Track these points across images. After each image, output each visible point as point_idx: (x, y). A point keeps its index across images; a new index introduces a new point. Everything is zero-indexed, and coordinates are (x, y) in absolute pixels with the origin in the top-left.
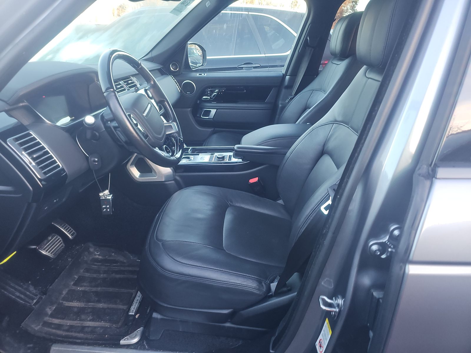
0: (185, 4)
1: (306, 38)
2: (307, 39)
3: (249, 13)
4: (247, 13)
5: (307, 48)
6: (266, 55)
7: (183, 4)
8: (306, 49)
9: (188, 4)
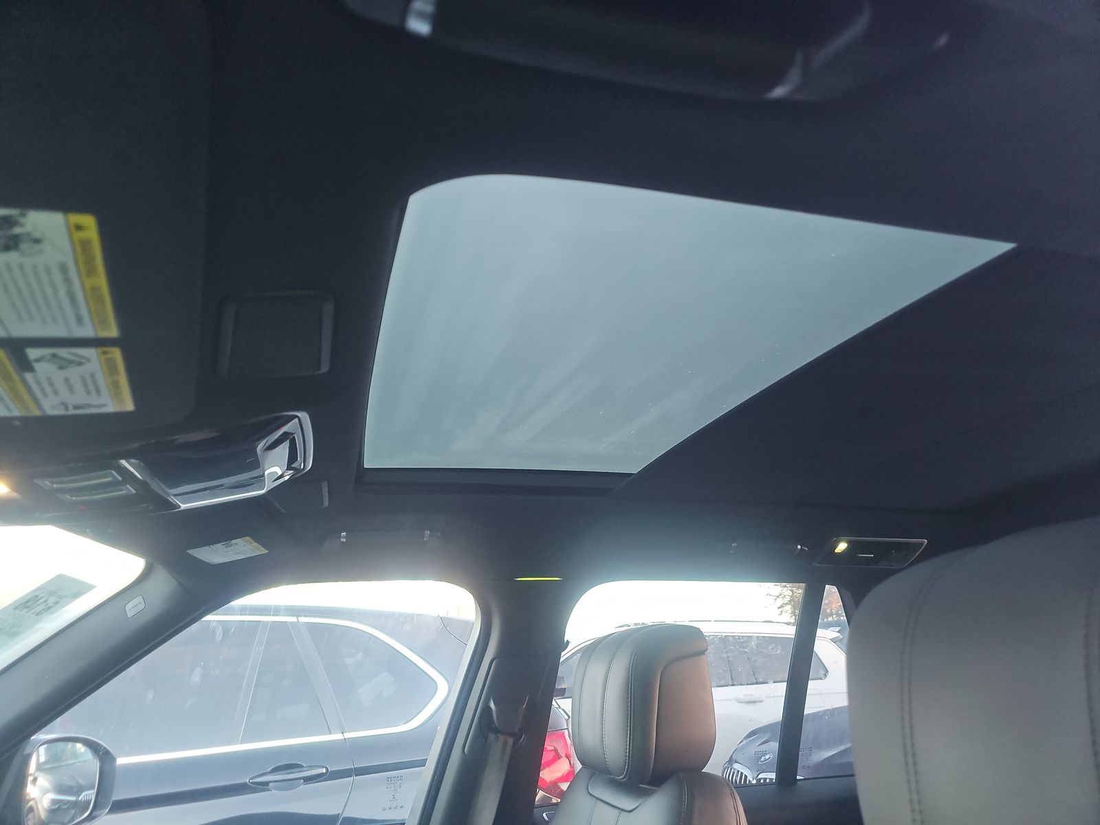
0: (38, 609)
1: (484, 705)
2: (487, 709)
3: (299, 618)
4: (294, 619)
5: (492, 736)
6: (348, 735)
7: (28, 607)
8: (486, 740)
9: (50, 608)
